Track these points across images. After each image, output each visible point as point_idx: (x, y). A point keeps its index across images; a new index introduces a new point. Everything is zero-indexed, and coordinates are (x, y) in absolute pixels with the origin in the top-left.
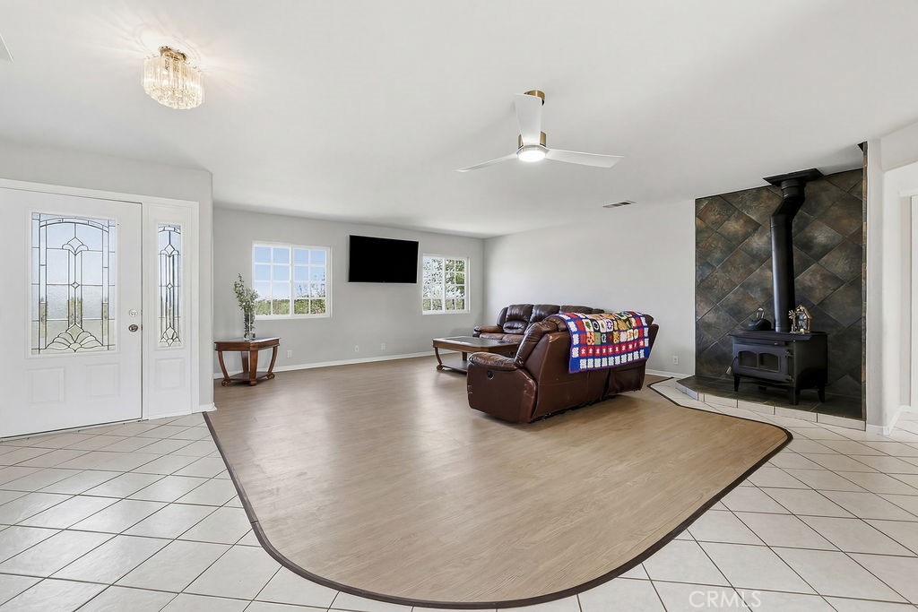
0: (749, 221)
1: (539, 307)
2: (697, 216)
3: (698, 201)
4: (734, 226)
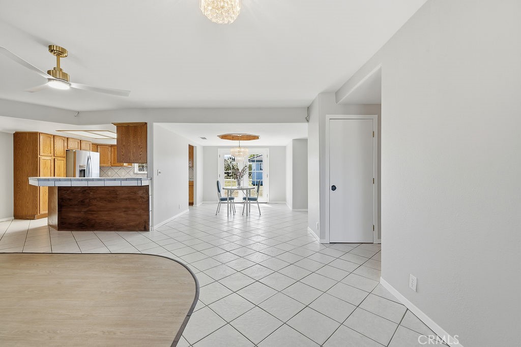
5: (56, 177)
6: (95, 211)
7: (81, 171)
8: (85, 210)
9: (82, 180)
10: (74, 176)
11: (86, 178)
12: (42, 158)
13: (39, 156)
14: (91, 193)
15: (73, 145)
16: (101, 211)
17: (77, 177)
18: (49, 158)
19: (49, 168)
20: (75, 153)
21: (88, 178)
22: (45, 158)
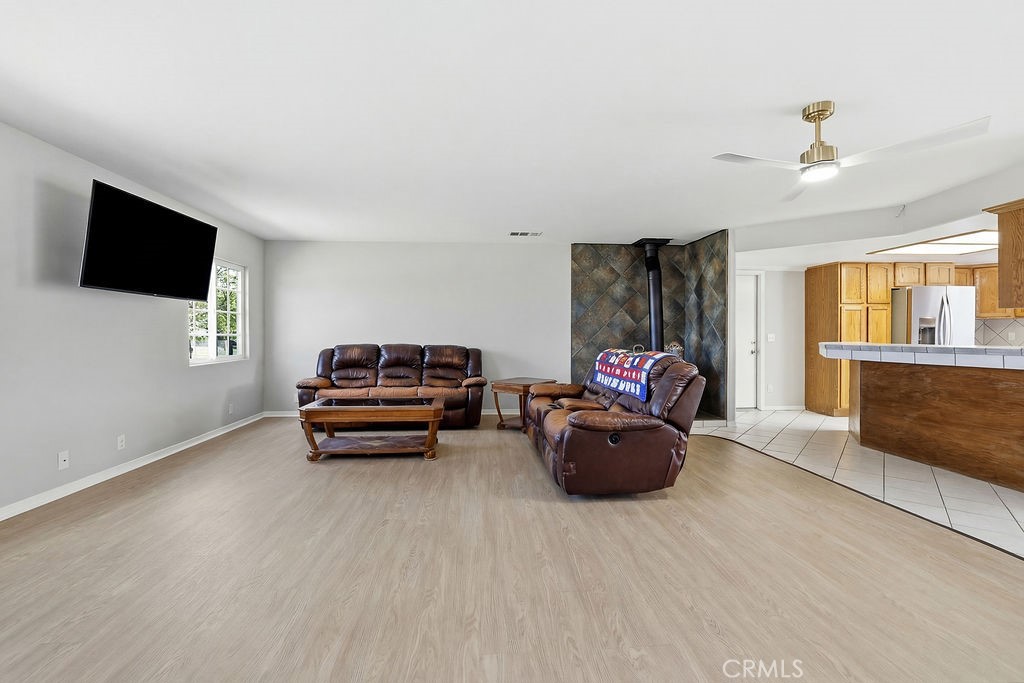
0: (612, 270)
1: (388, 348)
2: (573, 259)
3: (574, 246)
4: (601, 274)
5: (870, 344)
6: (936, 422)
7: (923, 331)
8: (915, 415)
9: (927, 351)
10: (908, 341)
11: (936, 345)
12: (845, 308)
13: (840, 305)
14: (929, 380)
15: (905, 278)
16: (951, 424)
17: (915, 343)
18: (859, 307)
19: (857, 327)
20: (909, 292)
21: (942, 346)
22: (849, 308)
